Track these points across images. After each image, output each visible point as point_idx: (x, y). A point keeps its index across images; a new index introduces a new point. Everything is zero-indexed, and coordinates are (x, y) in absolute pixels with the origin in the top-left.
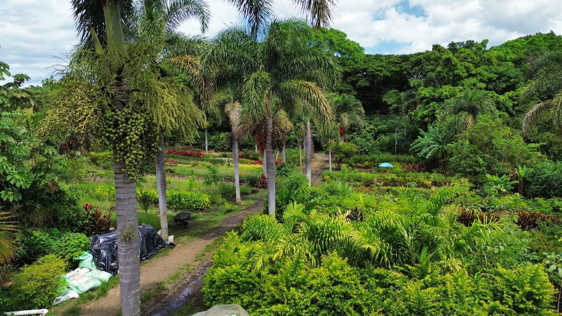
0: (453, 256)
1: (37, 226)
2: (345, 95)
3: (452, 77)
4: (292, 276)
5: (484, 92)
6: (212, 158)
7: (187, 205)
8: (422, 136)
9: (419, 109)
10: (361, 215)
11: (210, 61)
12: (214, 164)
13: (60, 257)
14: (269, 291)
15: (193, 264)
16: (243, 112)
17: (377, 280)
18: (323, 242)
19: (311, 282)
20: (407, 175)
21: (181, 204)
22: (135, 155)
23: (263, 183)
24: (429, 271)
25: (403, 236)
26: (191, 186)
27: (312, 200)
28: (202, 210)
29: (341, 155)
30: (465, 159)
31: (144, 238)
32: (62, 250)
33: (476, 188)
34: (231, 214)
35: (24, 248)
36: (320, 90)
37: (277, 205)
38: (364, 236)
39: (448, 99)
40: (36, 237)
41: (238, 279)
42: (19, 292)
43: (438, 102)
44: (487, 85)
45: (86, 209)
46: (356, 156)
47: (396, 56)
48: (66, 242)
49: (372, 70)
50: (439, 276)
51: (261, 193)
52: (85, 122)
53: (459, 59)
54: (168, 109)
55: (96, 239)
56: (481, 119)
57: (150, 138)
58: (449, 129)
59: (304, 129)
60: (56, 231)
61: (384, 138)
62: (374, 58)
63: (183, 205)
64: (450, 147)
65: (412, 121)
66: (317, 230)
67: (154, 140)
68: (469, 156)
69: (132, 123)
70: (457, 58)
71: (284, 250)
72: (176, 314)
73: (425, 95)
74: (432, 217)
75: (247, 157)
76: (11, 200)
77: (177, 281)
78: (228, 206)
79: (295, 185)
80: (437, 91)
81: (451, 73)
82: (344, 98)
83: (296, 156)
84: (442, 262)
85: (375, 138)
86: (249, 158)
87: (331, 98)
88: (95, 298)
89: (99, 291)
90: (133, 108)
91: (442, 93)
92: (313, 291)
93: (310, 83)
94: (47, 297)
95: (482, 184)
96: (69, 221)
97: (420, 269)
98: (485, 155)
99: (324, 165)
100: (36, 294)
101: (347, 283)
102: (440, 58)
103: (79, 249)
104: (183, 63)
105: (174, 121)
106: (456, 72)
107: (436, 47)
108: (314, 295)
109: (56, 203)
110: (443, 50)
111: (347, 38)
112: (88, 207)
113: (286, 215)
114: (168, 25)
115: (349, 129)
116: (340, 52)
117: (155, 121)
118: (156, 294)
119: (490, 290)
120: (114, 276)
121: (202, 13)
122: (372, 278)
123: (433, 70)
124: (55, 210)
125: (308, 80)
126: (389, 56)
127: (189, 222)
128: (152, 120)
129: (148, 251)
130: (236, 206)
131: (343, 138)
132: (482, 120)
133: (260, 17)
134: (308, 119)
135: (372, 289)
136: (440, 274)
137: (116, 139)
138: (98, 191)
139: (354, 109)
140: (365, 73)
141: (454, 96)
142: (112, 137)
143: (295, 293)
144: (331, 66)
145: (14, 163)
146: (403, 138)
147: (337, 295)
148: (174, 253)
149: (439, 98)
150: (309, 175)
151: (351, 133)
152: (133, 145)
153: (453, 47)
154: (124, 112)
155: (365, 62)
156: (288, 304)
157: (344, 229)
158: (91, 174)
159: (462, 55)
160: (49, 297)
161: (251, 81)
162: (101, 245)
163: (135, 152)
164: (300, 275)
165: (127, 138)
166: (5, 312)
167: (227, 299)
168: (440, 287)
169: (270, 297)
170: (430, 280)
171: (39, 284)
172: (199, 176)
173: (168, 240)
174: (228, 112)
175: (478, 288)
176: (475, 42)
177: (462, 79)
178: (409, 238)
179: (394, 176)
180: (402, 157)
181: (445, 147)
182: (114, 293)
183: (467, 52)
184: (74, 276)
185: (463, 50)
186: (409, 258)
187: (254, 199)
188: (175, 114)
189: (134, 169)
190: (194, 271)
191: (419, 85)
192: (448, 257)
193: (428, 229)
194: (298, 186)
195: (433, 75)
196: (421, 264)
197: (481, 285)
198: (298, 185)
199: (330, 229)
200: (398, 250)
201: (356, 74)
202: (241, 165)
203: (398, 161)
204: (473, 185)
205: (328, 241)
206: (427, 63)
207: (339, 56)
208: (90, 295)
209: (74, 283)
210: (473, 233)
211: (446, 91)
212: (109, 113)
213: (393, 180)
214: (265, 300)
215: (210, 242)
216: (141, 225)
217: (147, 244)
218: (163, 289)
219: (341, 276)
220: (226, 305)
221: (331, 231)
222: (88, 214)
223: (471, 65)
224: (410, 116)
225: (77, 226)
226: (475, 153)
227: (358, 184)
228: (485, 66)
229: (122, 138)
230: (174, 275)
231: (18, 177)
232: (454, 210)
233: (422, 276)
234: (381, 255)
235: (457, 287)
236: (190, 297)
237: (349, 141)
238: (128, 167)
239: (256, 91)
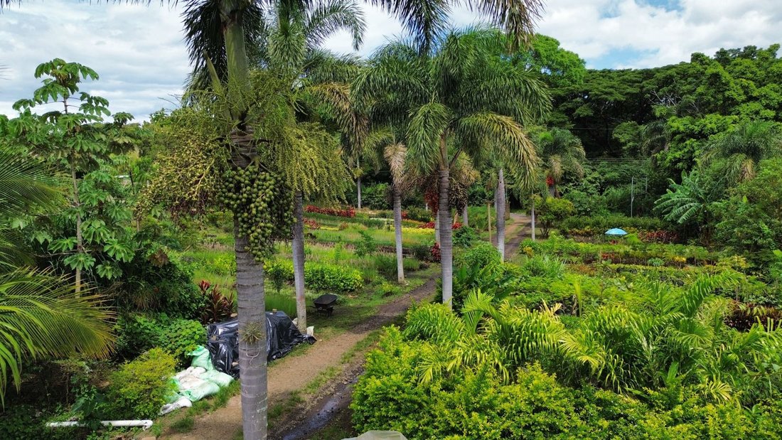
0: (719, 378)
1: (141, 309)
2: (556, 129)
3: (722, 102)
4: (475, 396)
5: (772, 123)
6: (366, 218)
7: (332, 284)
8: (674, 191)
9: (669, 149)
10: (578, 306)
11: (364, 90)
12: (369, 227)
13: (169, 351)
14: (442, 415)
15: (340, 367)
16: (409, 157)
17: (599, 408)
18: (519, 348)
19: (502, 406)
20: (648, 248)
21: (325, 282)
22: (263, 229)
23: (435, 255)
24: (681, 400)
25: (640, 346)
26: (337, 257)
27: (506, 284)
28: (352, 291)
29: (549, 217)
30: (740, 225)
31: (275, 330)
32: (171, 343)
33: (756, 269)
34: (391, 298)
35: (125, 338)
36: (519, 127)
37: (455, 290)
38: (581, 342)
39: (714, 134)
40: (139, 324)
41: (399, 395)
42: (118, 396)
43: (698, 139)
44: (777, 114)
45: (201, 287)
46: (571, 218)
47: (634, 72)
48: (176, 331)
49: (597, 92)
50: (696, 406)
51: (433, 269)
52: (198, 186)
53: (733, 74)
54: (305, 167)
55: (214, 328)
56: (766, 165)
57: (282, 205)
58: (717, 180)
59: (494, 179)
60: (164, 316)
61: (614, 191)
62: (600, 76)
63: (326, 284)
64: (716, 206)
65: (656, 168)
66: (512, 331)
67: (286, 208)
68: (747, 220)
69: (258, 185)
70: (730, 73)
71: (463, 357)
72: (315, 437)
73: (678, 128)
74: (686, 319)
75: (414, 217)
76: (109, 277)
77: (317, 391)
78: (387, 286)
79: (481, 262)
80: (697, 123)
81: (720, 96)
82: (554, 133)
83: (483, 216)
84: (701, 386)
85: (601, 192)
86: (417, 219)
87: (535, 134)
88: (212, 409)
89: (216, 399)
90: (260, 165)
91: (705, 126)
92: (504, 419)
93: (503, 118)
94: (151, 405)
95: (766, 264)
96: (181, 304)
97: (666, 395)
98: (773, 220)
99: (523, 230)
100: (138, 399)
101: (554, 411)
102: (703, 73)
103: (193, 341)
104: (327, 93)
105: (313, 183)
106: (727, 93)
107: (697, 57)
108: (506, 425)
109: (164, 279)
110: (707, 61)
111: (560, 47)
112: (204, 285)
113: (468, 308)
114: (309, 41)
115: (562, 178)
116: (549, 67)
117: (288, 183)
118: (290, 407)
119: (777, 432)
120: (235, 379)
121: (355, 22)
122: (592, 405)
123: (691, 92)
124: (163, 288)
125: (501, 114)
126: (623, 71)
127: (335, 307)
128: (285, 181)
129: (281, 347)
130: (398, 288)
131: (553, 191)
132: (769, 167)
133: (431, 33)
134: (501, 164)
135: (592, 421)
136: (698, 404)
137: (238, 207)
138: (217, 262)
139: (569, 149)
140: (586, 97)
141: (724, 130)
142: (233, 205)
143: (479, 420)
144: (535, 93)
145: (114, 228)
146: (643, 192)
147: (539, 428)
148: (314, 350)
149: (700, 132)
150: (501, 247)
151: (564, 184)
152: (259, 215)
153: (723, 57)
154: (248, 170)
155: (587, 81)
156: (468, 435)
157: (551, 331)
158: (209, 238)
159: (738, 68)
160: (155, 404)
161: (420, 117)
162: (219, 338)
163: (262, 224)
164: (486, 395)
165: (252, 205)
166: (102, 420)
167: (384, 423)
168: (697, 423)
169: (443, 424)
170: (682, 412)
171: (142, 387)
172: (348, 244)
173: (306, 333)
174: (389, 157)
175: (757, 428)
176: (757, 49)
177: (737, 104)
178: (649, 348)
179: (628, 249)
180: (641, 220)
181: (708, 207)
182: (235, 402)
183: (746, 64)
184: (185, 377)
185: (739, 60)
186: (650, 378)
187: (422, 277)
188: (314, 172)
189: (260, 247)
190: (339, 378)
191: (669, 115)
192: (711, 379)
193: (679, 337)
194: (484, 264)
195: (692, 98)
196: (668, 387)
197: (763, 424)
198: (485, 262)
199: (530, 331)
200: (631, 365)
201: (572, 99)
202: (404, 229)
203: (635, 226)
204: (753, 265)
205: (528, 347)
206: (683, 81)
207: (549, 72)
208: (206, 403)
209: (185, 387)
210: (750, 345)
211: (710, 123)
212: (229, 173)
213: (627, 255)
214: (436, 427)
215: (361, 337)
216: (271, 311)
217: (279, 337)
218: (299, 401)
219: (545, 399)
220: (383, 432)
221: (532, 333)
222: (204, 294)
223: (752, 83)
224: (655, 160)
225: (191, 310)
226: (757, 216)
227: (575, 259)
228: (775, 85)
229: (245, 206)
230: (313, 382)
231: (118, 247)
232: (720, 306)
233: (670, 406)
234: (606, 371)
235: (724, 426)
236: (334, 413)
237: (561, 195)
238: (252, 245)
239: (426, 131)
